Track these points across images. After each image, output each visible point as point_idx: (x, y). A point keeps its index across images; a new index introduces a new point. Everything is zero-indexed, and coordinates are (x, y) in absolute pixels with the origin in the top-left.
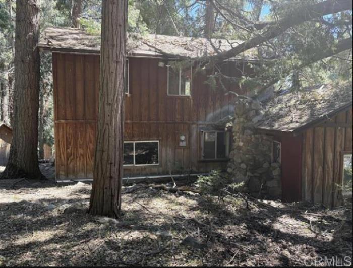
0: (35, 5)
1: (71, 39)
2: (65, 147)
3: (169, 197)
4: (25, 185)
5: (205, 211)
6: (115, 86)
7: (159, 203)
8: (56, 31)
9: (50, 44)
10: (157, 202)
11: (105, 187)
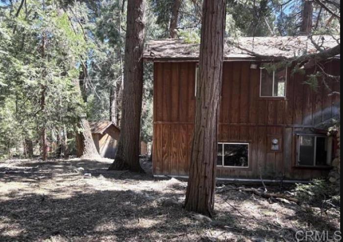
0: (141, 22)
1: (169, 49)
2: (161, 145)
3: (262, 202)
4: (129, 176)
5: (305, 223)
6: (212, 90)
7: (251, 207)
8: (157, 43)
9: (152, 54)
10: (249, 206)
11: (200, 186)
